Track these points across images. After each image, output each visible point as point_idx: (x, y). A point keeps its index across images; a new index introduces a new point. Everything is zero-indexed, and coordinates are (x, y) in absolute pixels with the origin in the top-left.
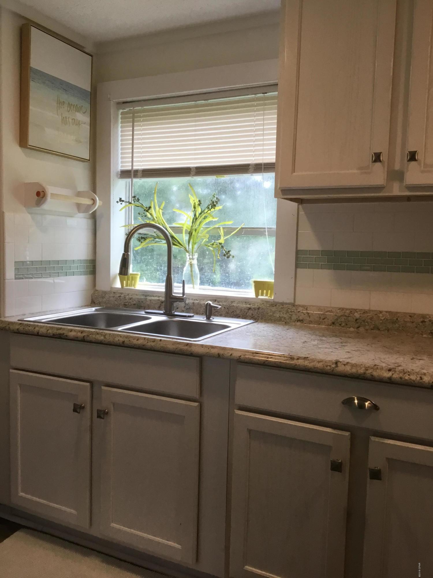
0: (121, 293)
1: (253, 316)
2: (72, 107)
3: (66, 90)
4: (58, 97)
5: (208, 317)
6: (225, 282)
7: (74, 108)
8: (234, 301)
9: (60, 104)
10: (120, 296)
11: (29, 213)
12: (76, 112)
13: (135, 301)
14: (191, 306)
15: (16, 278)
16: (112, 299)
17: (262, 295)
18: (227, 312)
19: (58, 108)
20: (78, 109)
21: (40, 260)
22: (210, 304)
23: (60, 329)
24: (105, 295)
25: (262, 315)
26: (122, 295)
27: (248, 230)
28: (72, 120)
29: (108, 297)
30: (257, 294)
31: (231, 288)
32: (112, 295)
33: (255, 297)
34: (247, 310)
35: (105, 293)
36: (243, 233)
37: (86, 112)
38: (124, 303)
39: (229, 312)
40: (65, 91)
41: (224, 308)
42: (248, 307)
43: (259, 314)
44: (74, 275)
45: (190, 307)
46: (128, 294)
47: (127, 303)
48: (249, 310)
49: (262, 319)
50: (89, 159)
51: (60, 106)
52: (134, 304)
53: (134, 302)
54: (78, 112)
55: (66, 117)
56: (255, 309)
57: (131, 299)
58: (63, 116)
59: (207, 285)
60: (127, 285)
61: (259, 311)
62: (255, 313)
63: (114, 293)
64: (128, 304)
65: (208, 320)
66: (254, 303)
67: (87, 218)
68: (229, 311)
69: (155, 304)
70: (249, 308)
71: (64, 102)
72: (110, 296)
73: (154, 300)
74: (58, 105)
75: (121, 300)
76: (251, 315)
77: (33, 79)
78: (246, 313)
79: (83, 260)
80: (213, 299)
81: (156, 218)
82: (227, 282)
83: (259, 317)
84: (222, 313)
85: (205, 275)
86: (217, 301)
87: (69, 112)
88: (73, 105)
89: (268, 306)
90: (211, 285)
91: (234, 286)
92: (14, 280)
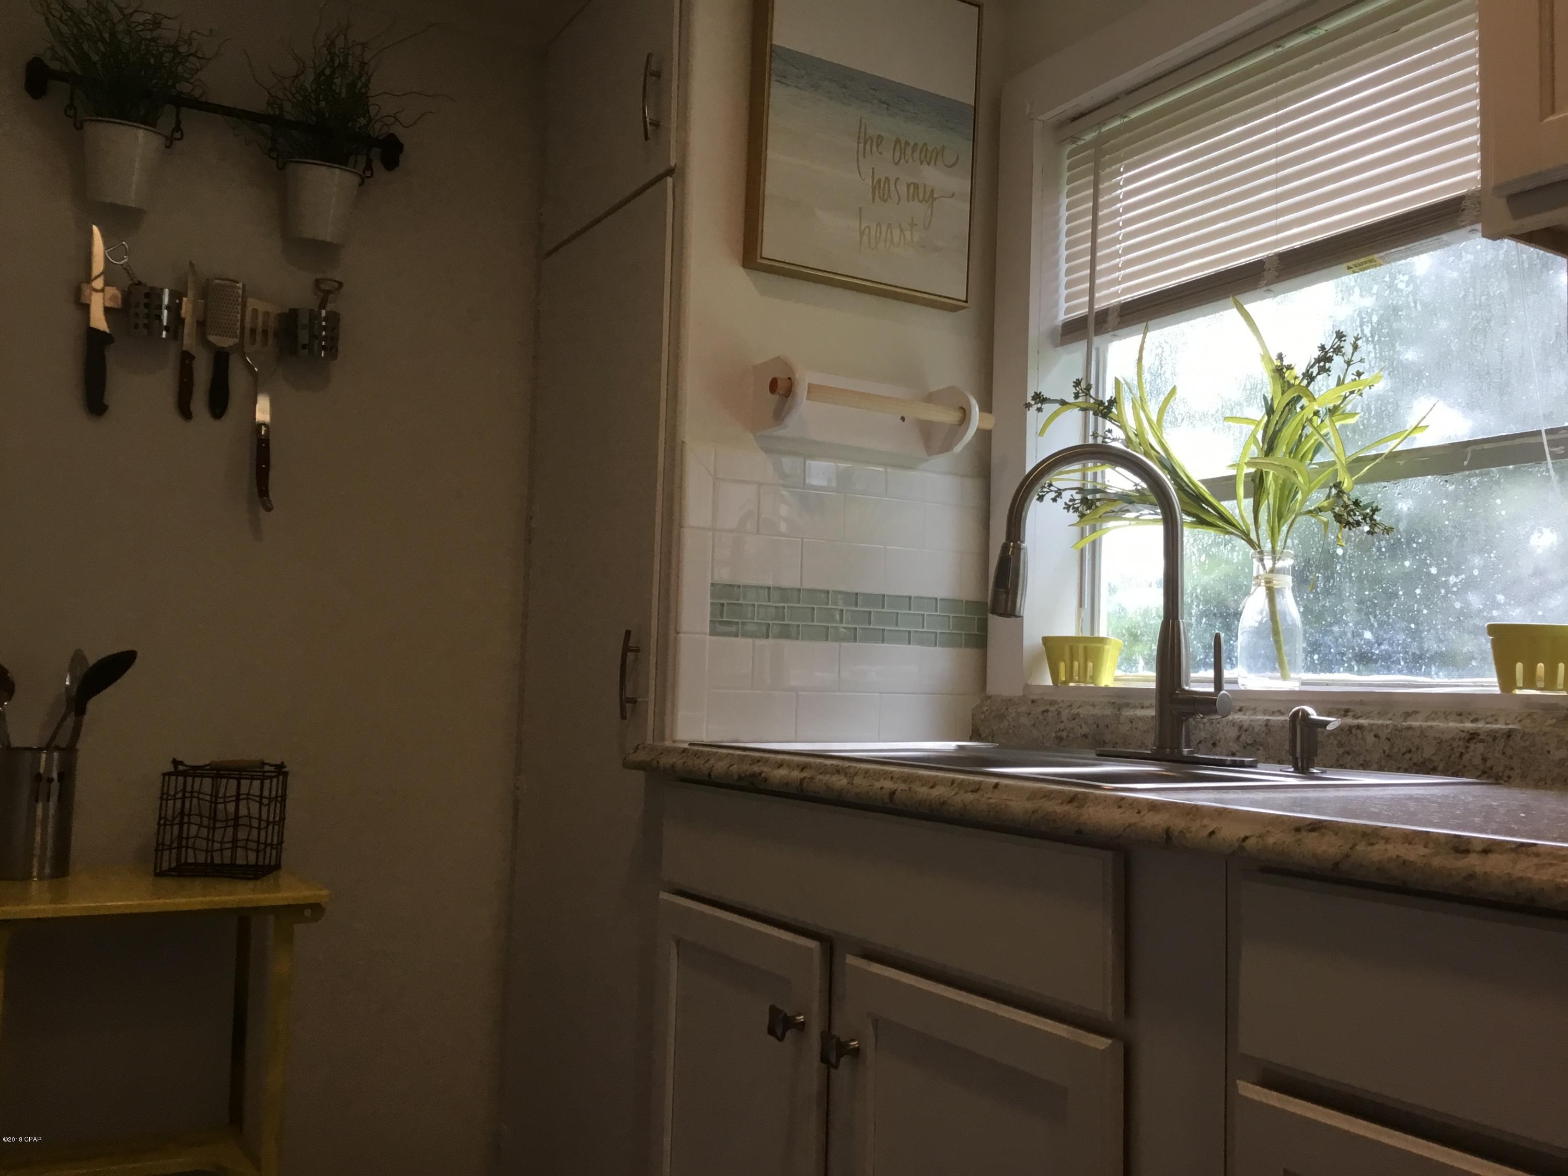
0: (1052, 703)
1: (1488, 764)
2: (909, 151)
3: (888, 104)
4: (861, 125)
5: (1300, 765)
6: (1407, 653)
7: (917, 155)
8: (1416, 712)
9: (869, 143)
10: (1047, 711)
11: (767, 450)
12: (921, 163)
13: (1086, 723)
14: (1257, 734)
15: (713, 633)
16: (1024, 720)
17: (1530, 682)
18: (1387, 752)
19: (861, 157)
20: (929, 155)
21: (798, 586)
22: (1306, 715)
23: (759, 761)
24: (1007, 709)
25: (1523, 758)
26: (1052, 709)
27: (1486, 446)
28: (908, 186)
29: (1013, 715)
30: (1506, 679)
31: (1427, 674)
32: (1023, 709)
33: (1497, 690)
34: (1461, 743)
35: (1009, 702)
36: (1466, 463)
37: (954, 165)
38: (1056, 732)
39: (1395, 750)
40: (885, 106)
41: (1374, 739)
42: (1468, 732)
43: (1511, 757)
44: (909, 643)
45: (1255, 741)
46: (1069, 704)
47: (1064, 734)
48: (1469, 741)
49: (1523, 777)
50: (965, 299)
51: (868, 147)
52: (1085, 736)
53: (1085, 730)
54: (929, 164)
55: (887, 179)
56: (1495, 739)
57: (1074, 719)
58: (876, 178)
59: (1342, 669)
60: (1070, 678)
61: (1511, 743)
62: (1497, 755)
63: (1033, 701)
64: (1068, 736)
65: (1303, 773)
66: (1492, 716)
67: (962, 476)
68: (1392, 746)
69: (1144, 732)
70: (1472, 734)
71: (880, 137)
72: (1019, 711)
73: (1141, 719)
74: (862, 145)
75: (1047, 724)
76: (1477, 761)
77: (779, 78)
78: (1458, 755)
79: (941, 599)
80: (1339, 707)
81: (1136, 435)
82: (1414, 654)
83: (1512, 769)
84: (1368, 759)
85: (1332, 632)
86: (1350, 714)
87: (897, 164)
88: (912, 144)
89: (1550, 722)
90: (1356, 668)
91: (1440, 668)
92: (708, 637)
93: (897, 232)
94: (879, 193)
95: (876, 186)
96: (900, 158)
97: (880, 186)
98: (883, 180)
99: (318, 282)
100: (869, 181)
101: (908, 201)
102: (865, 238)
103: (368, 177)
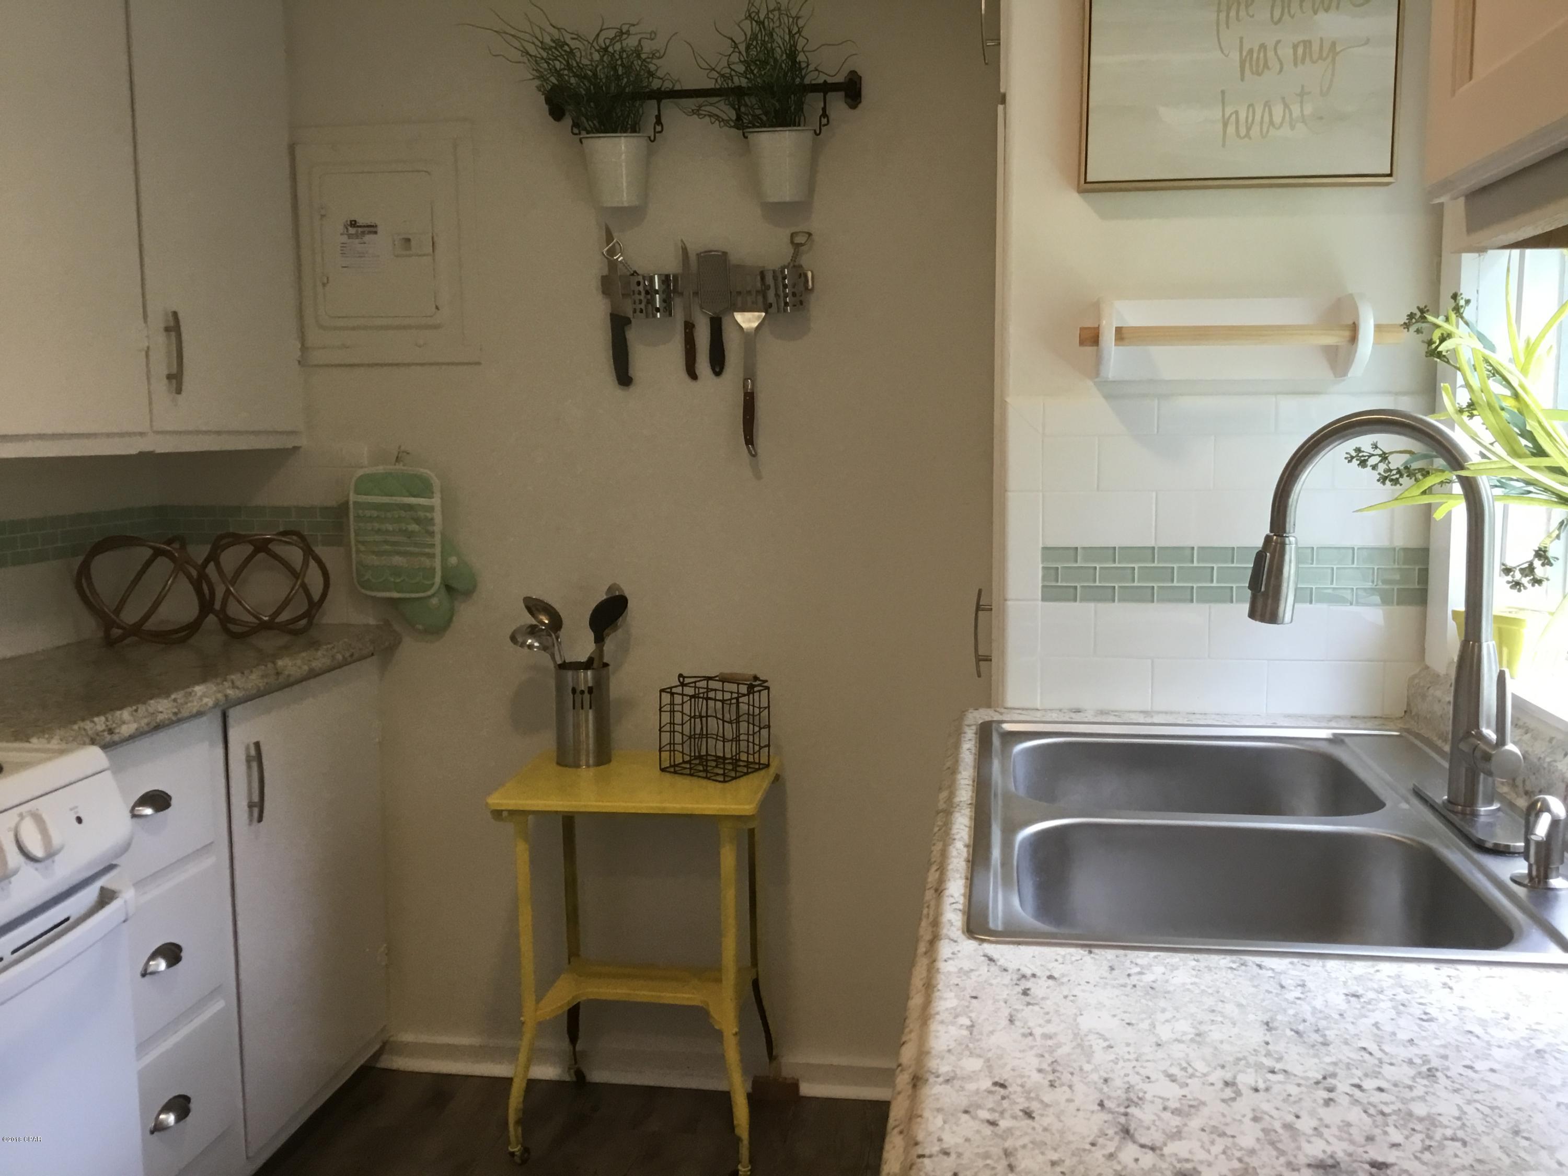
7: (1308, 3)
12: (1316, 12)
15: (1046, 598)
28: (1295, 47)
50: (1388, 172)
51: (1232, 14)
54: (1327, 11)
74: (1222, 14)
79: (1360, 549)
87: (1277, 23)
92: (1040, 603)
93: (1278, 111)
94: (1251, 65)
95: (1245, 61)
96: (1282, 14)
97: (1251, 58)
98: (1256, 49)
99: (793, 235)
100: (1235, 56)
101: (1296, 64)
102: (1231, 129)
103: (825, 125)
